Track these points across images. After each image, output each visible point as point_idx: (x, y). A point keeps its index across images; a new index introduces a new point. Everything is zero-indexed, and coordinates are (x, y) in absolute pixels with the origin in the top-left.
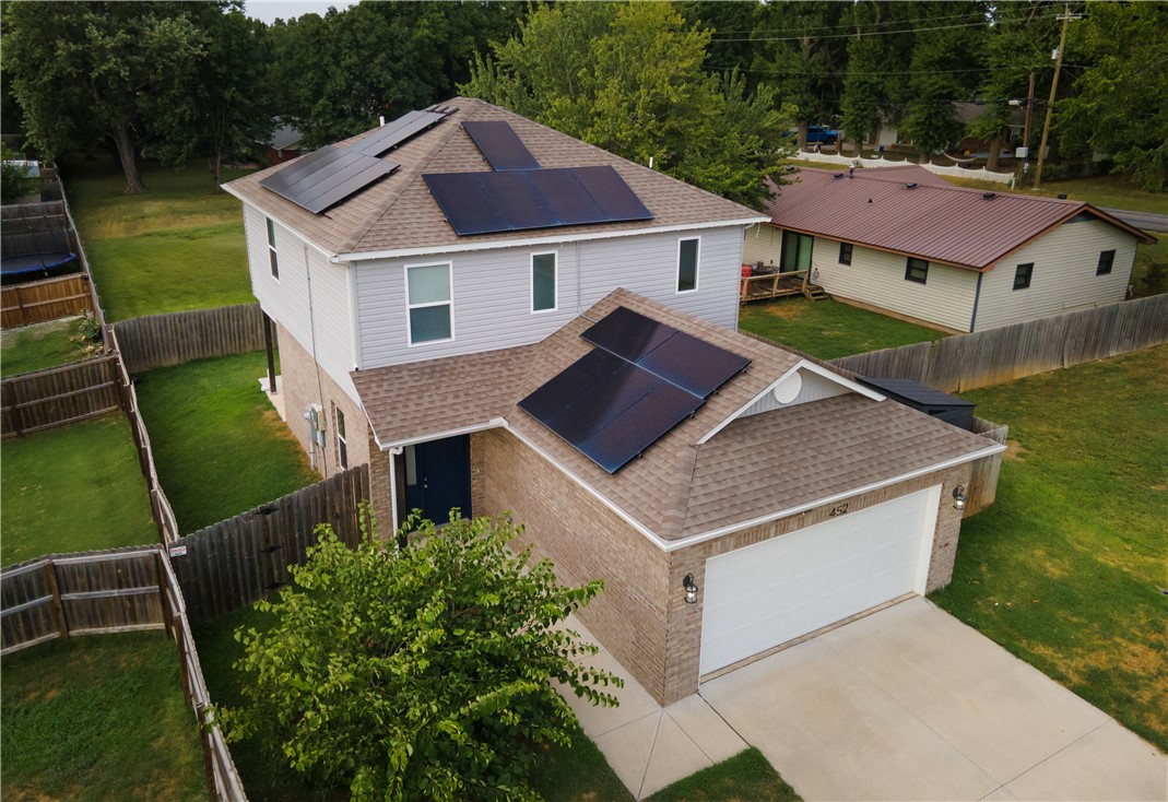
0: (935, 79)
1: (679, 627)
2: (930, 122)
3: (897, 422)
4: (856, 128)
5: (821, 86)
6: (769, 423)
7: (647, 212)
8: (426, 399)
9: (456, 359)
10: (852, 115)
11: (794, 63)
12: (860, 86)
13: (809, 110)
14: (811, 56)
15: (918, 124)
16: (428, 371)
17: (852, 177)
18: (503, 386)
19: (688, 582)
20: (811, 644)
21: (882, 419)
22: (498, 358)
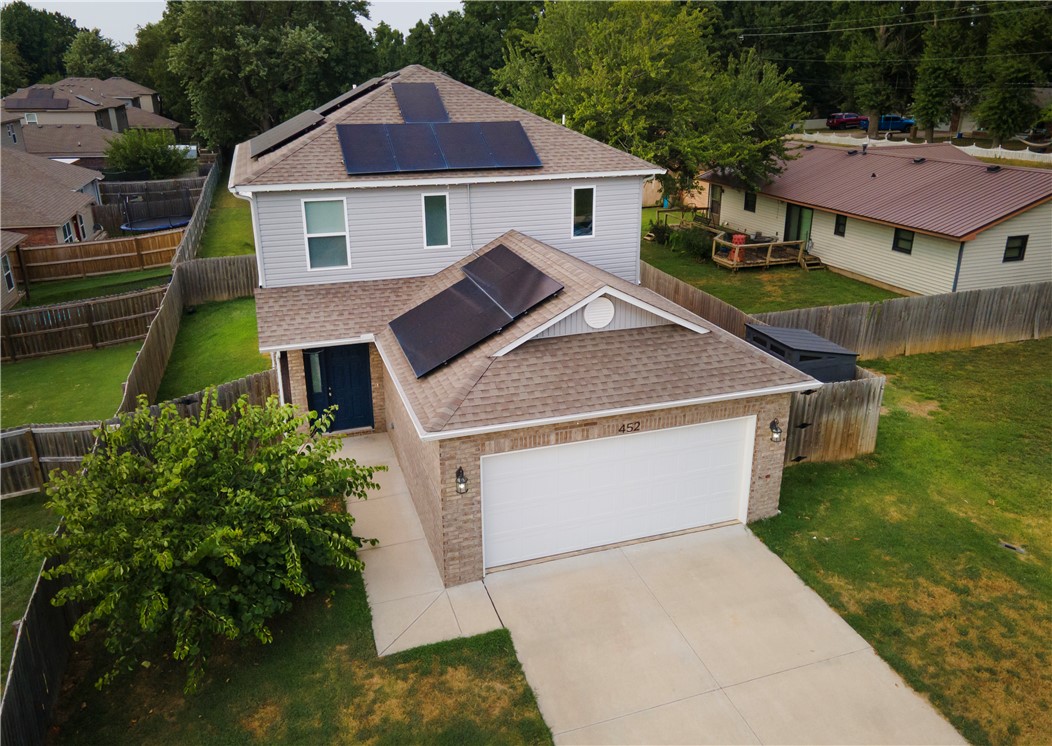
0: (1010, 62)
1: (455, 515)
2: (1004, 106)
3: (711, 353)
4: (927, 114)
5: (895, 74)
6: (575, 343)
7: (537, 160)
8: (313, 314)
9: (351, 284)
10: (924, 101)
11: (868, 53)
12: (934, 72)
13: (881, 98)
14: (886, 45)
15: (991, 108)
16: (323, 292)
17: (865, 154)
18: (386, 309)
19: (460, 473)
20: (613, 552)
21: (695, 349)
22: (391, 286)
